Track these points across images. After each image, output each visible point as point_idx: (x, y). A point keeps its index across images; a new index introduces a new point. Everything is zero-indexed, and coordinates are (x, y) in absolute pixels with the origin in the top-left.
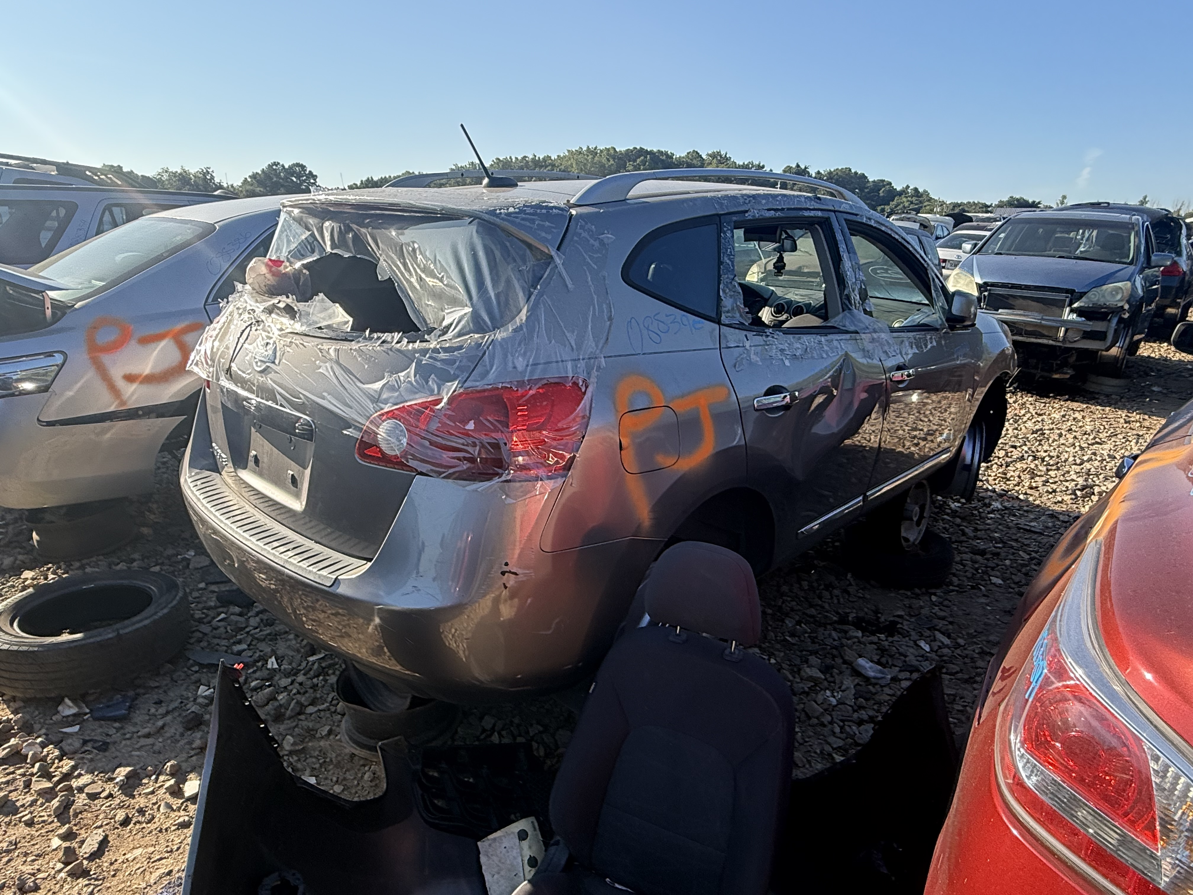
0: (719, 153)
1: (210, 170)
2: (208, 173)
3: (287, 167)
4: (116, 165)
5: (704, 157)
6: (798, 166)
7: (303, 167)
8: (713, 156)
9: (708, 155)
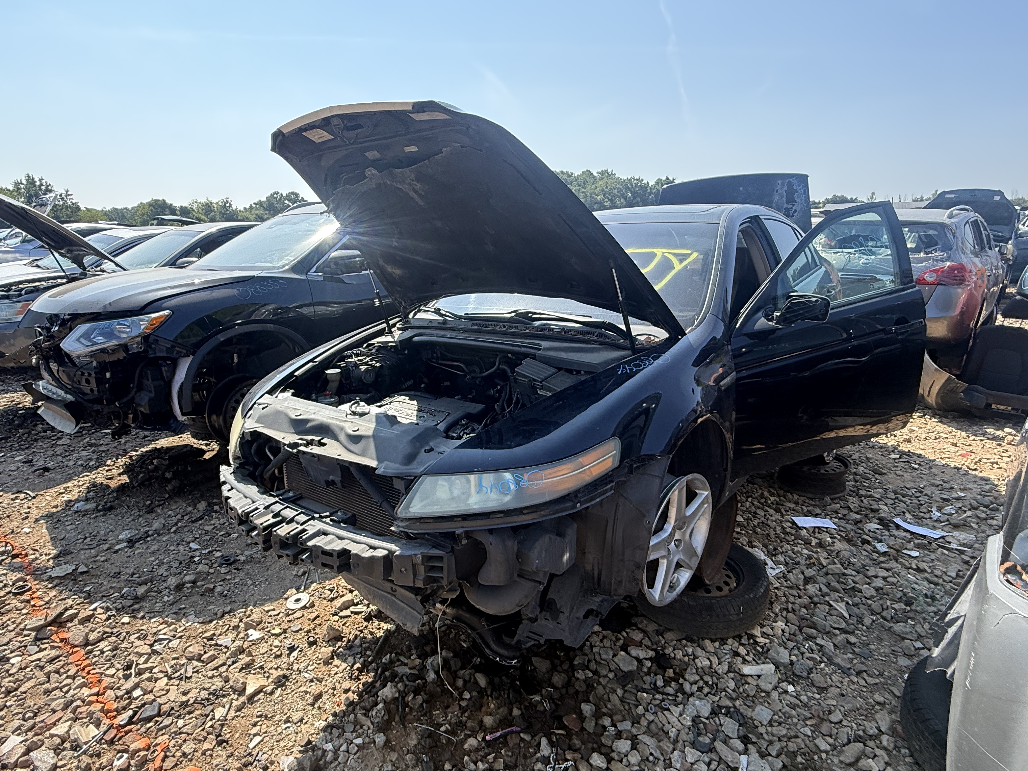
0: (606, 171)
1: (229, 200)
2: (227, 202)
3: (284, 195)
4: (161, 199)
5: (595, 174)
6: (667, 178)
7: (297, 195)
8: (602, 173)
9: (598, 173)
